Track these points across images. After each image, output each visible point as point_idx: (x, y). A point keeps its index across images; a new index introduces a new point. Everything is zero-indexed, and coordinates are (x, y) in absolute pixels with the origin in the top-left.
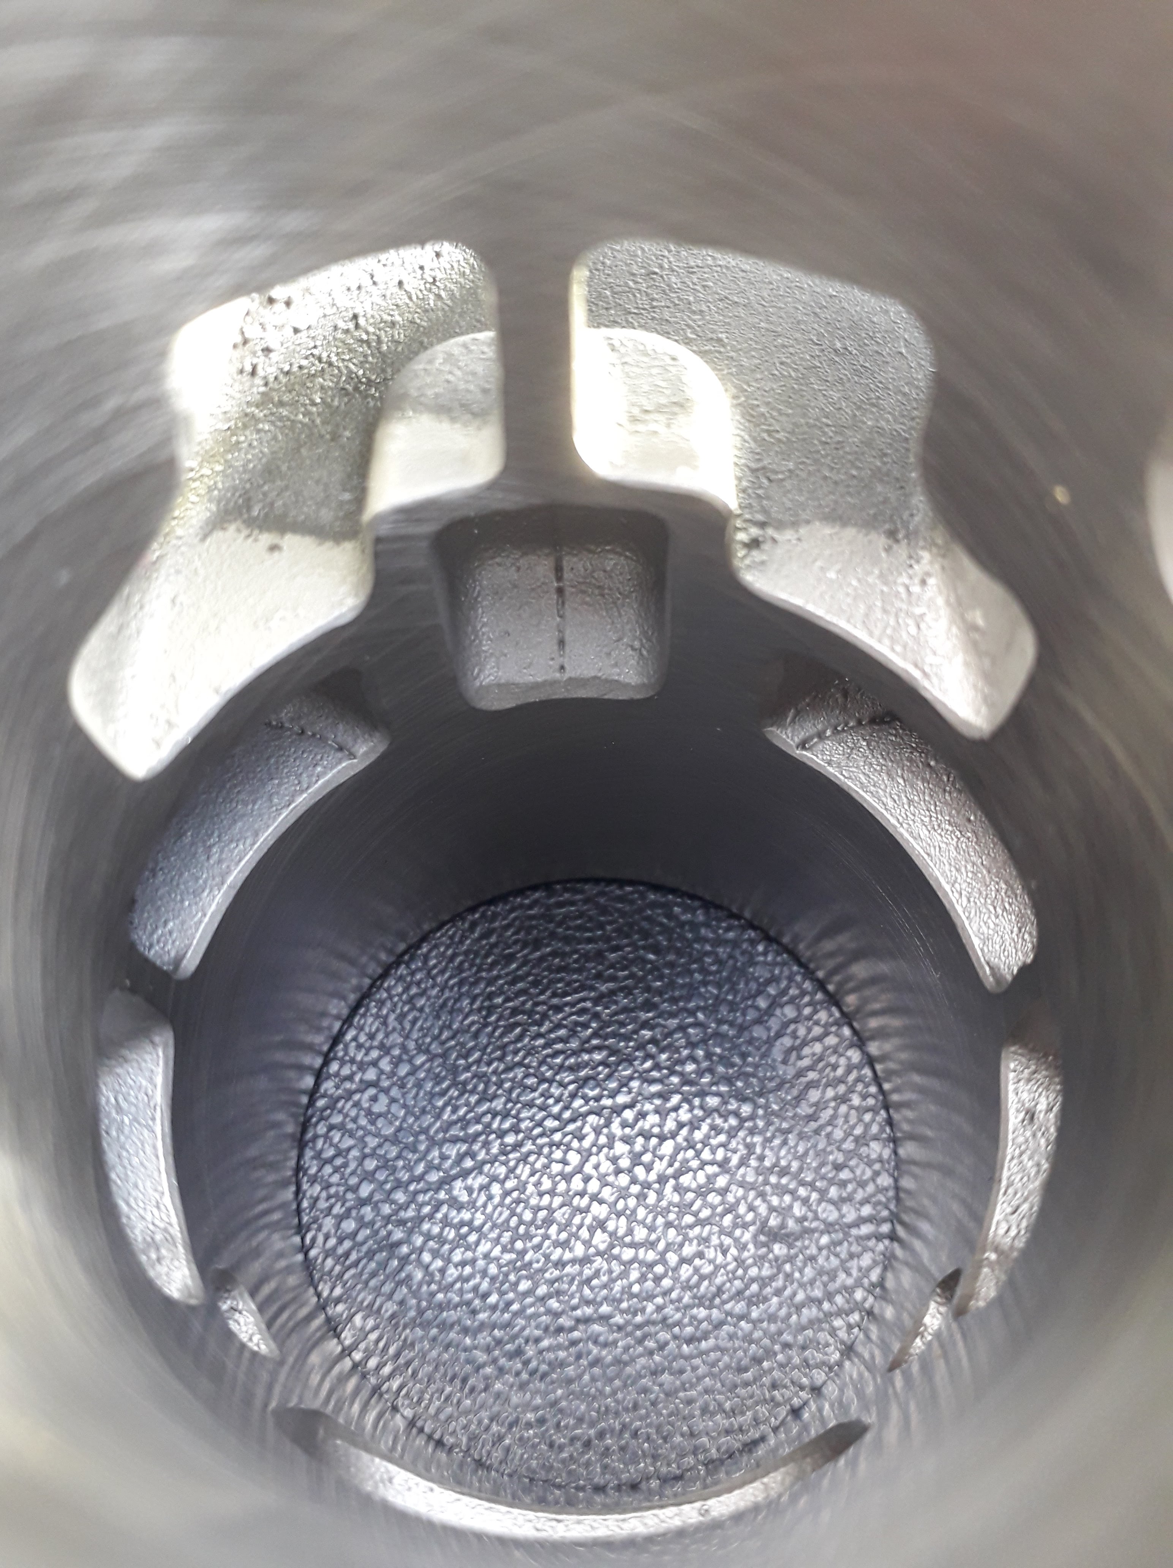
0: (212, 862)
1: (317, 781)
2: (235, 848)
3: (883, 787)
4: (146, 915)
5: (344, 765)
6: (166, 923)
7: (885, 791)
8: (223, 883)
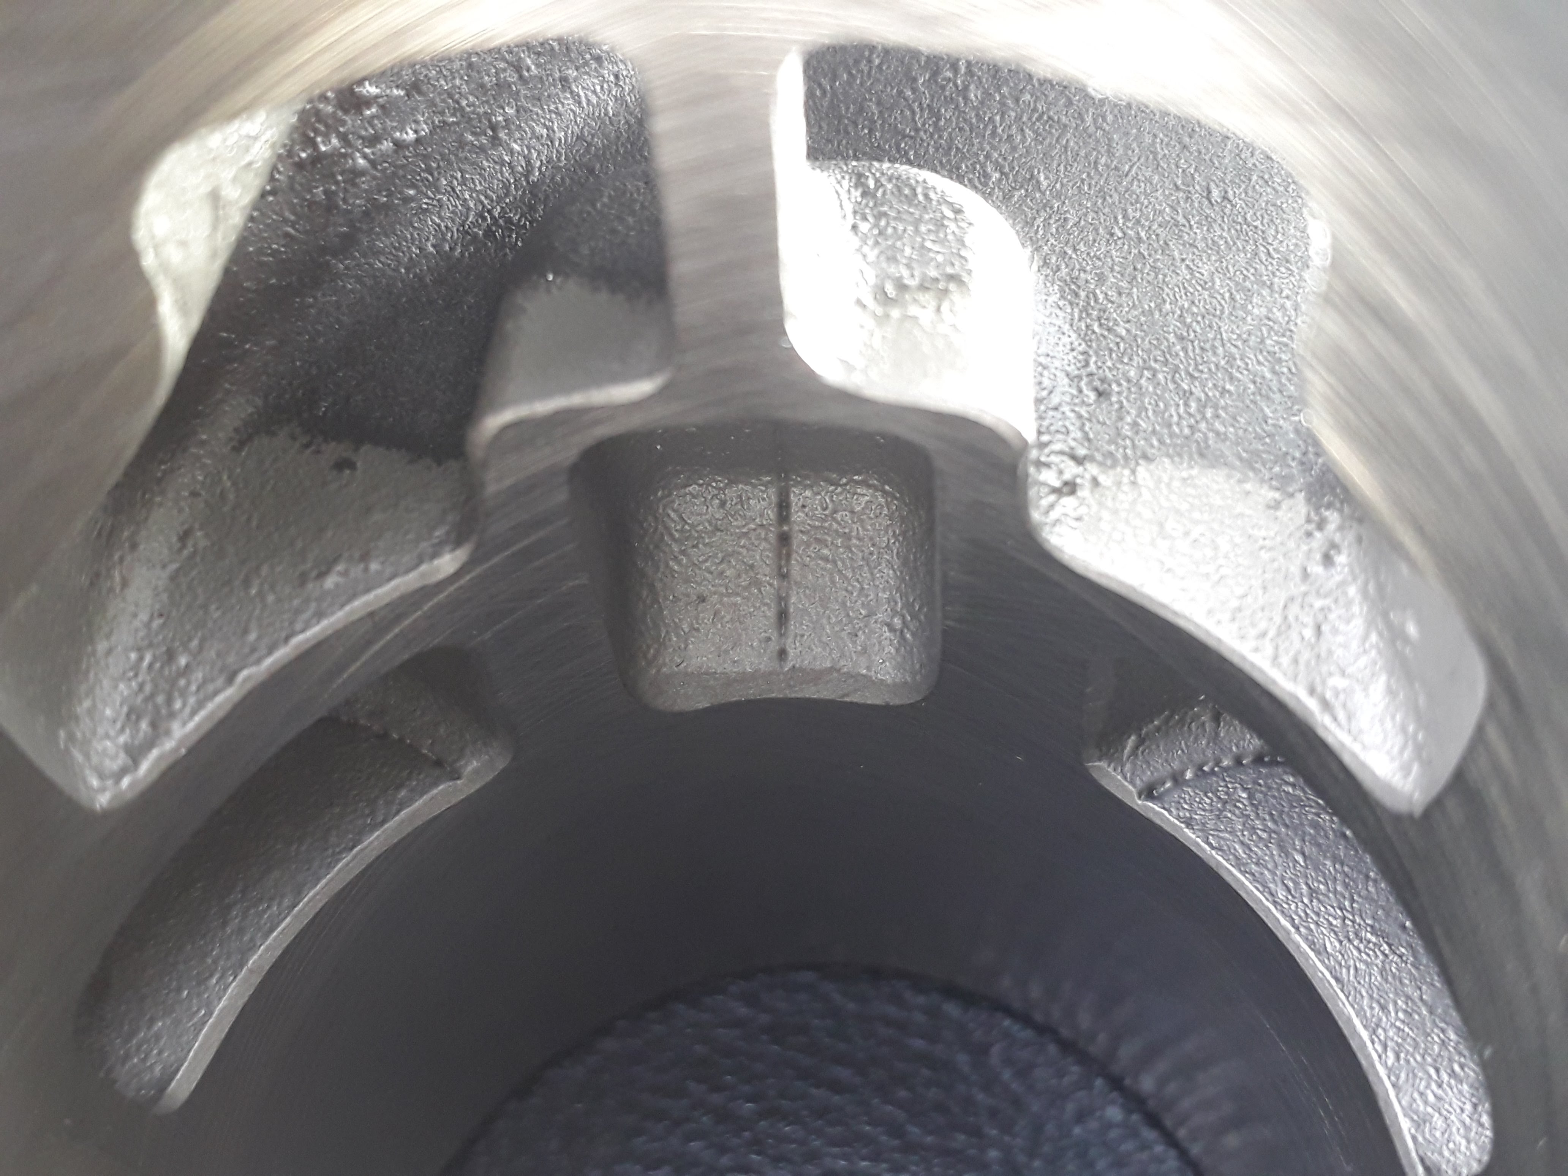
0: (229, 930)
1: (398, 812)
2: (264, 911)
3: (1270, 866)
4: (123, 1008)
5: (441, 787)
6: (152, 1021)
7: (1274, 874)
8: (241, 967)
